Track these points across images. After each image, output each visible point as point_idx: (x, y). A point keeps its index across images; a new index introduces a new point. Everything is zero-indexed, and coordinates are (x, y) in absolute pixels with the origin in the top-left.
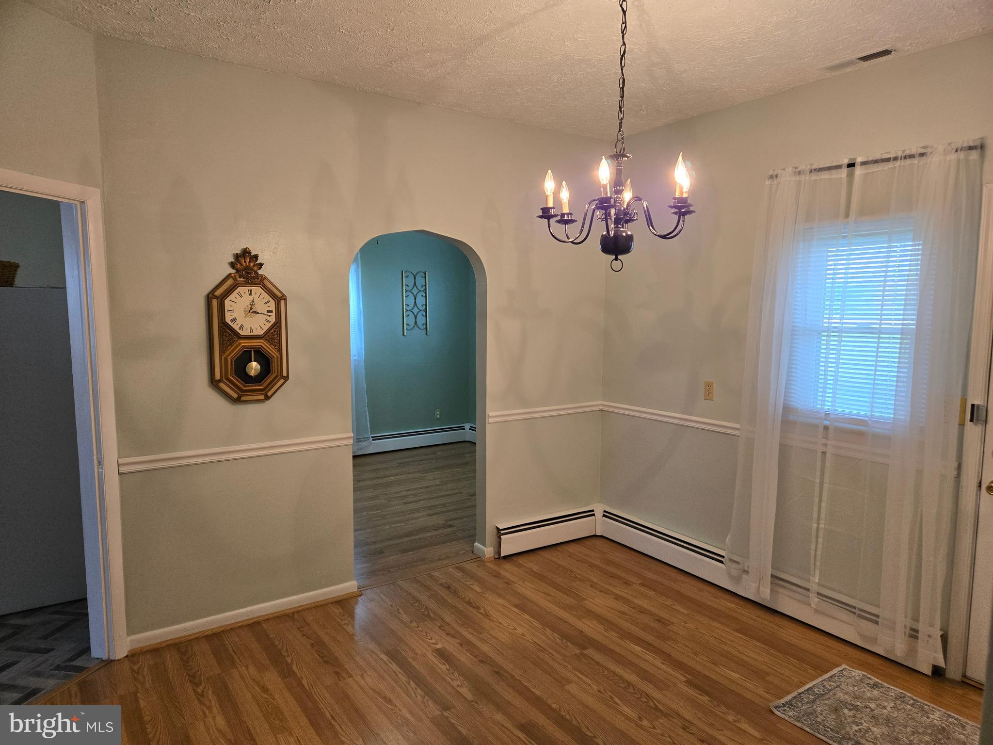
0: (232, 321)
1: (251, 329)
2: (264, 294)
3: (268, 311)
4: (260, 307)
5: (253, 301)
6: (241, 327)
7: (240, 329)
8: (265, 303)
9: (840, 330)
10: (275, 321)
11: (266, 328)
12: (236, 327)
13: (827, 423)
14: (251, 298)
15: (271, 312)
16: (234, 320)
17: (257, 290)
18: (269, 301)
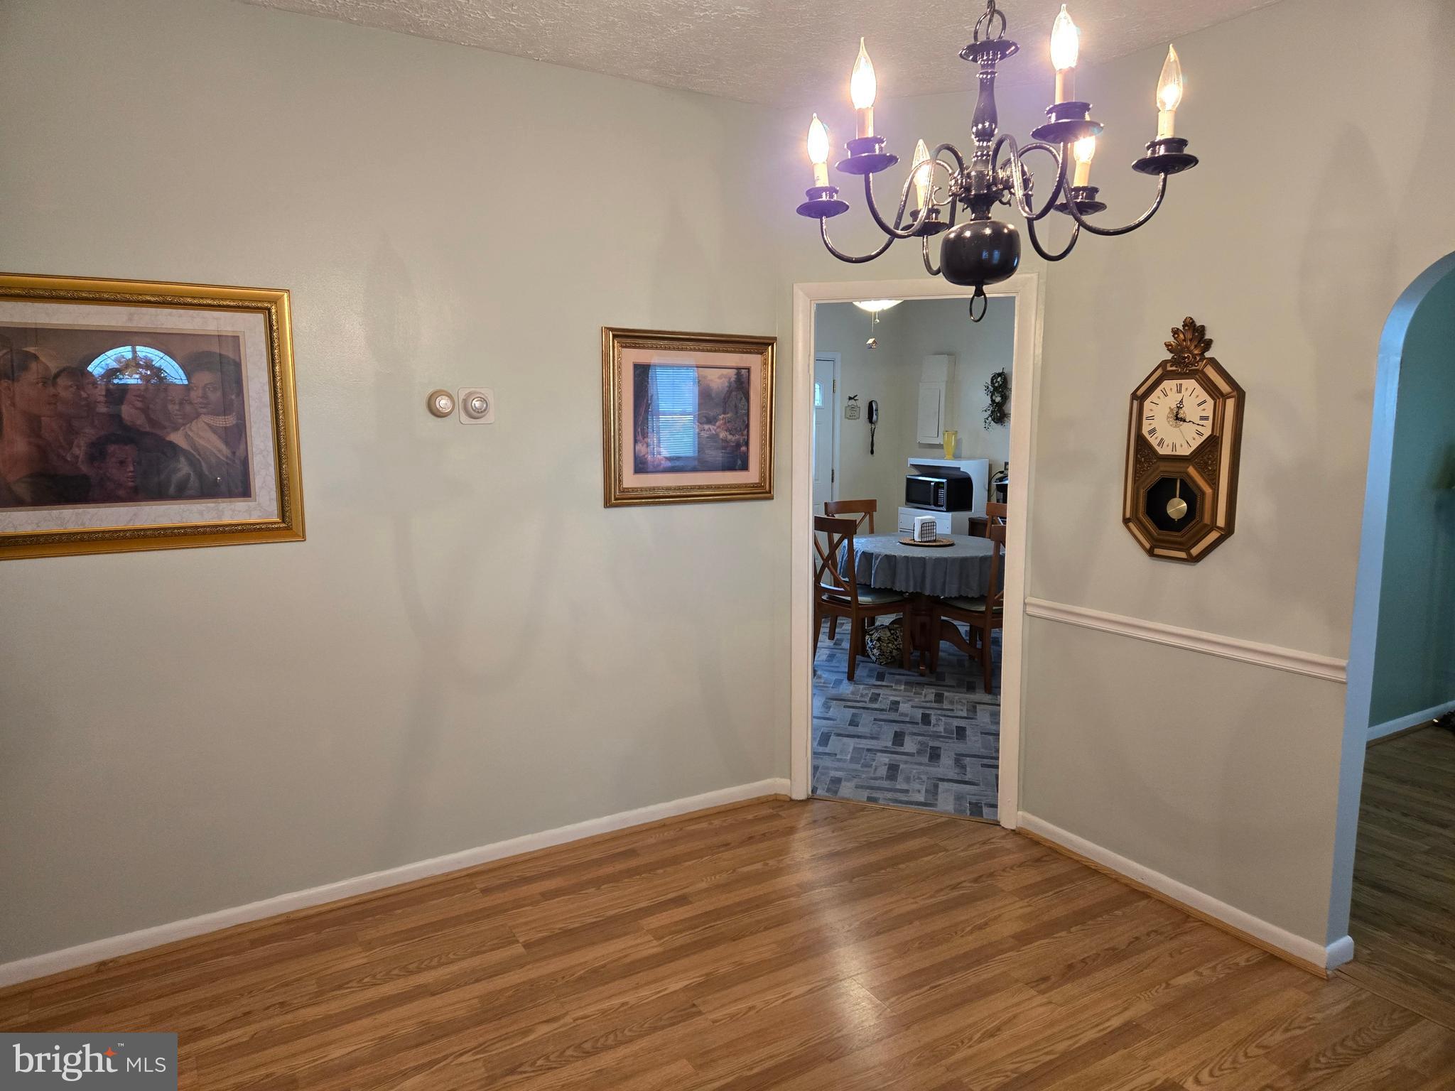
0: (1150, 432)
1: (1174, 446)
2: (1199, 390)
3: (1203, 418)
4: (1190, 411)
5: (1181, 402)
6: (1161, 442)
7: (1159, 445)
8: (1199, 405)
10: (1210, 433)
11: (1195, 445)
12: (1153, 441)
14: (1179, 397)
15: (1206, 418)
16: (1153, 431)
17: (1190, 384)
18: (1205, 402)
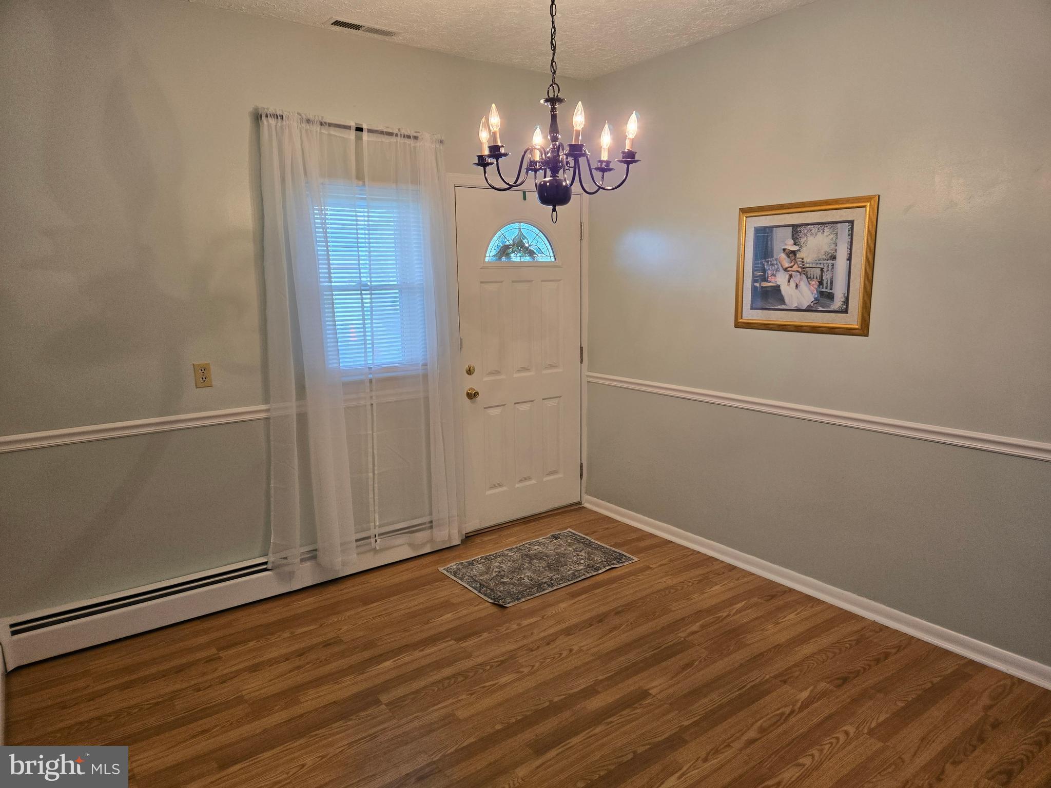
9: (372, 288)
13: (371, 376)
